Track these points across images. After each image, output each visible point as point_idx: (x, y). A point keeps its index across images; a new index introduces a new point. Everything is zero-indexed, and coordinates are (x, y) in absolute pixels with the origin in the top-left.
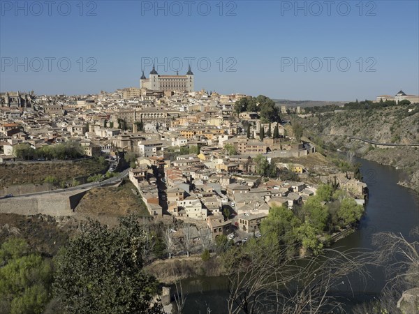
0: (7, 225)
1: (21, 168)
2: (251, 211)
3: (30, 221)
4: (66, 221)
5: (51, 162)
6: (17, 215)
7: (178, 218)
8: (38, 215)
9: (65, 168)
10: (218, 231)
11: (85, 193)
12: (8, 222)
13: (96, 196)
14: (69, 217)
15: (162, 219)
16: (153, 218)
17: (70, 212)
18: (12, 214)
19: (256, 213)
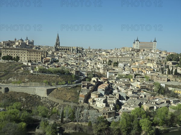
0: (22, 97)
1: (38, 76)
2: (128, 108)
3: (31, 97)
4: (44, 99)
5: (50, 75)
6: (27, 94)
7: (91, 105)
8: (35, 95)
9: (55, 78)
10: (105, 114)
11: (55, 88)
12: (23, 96)
13: (59, 90)
14: (45, 98)
15: (83, 105)
16: (79, 103)
17: (46, 96)
18: (26, 93)
19: (130, 109)
